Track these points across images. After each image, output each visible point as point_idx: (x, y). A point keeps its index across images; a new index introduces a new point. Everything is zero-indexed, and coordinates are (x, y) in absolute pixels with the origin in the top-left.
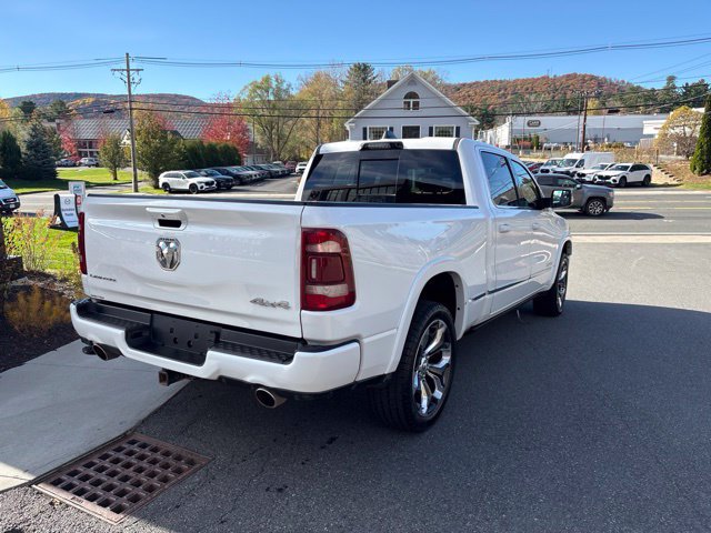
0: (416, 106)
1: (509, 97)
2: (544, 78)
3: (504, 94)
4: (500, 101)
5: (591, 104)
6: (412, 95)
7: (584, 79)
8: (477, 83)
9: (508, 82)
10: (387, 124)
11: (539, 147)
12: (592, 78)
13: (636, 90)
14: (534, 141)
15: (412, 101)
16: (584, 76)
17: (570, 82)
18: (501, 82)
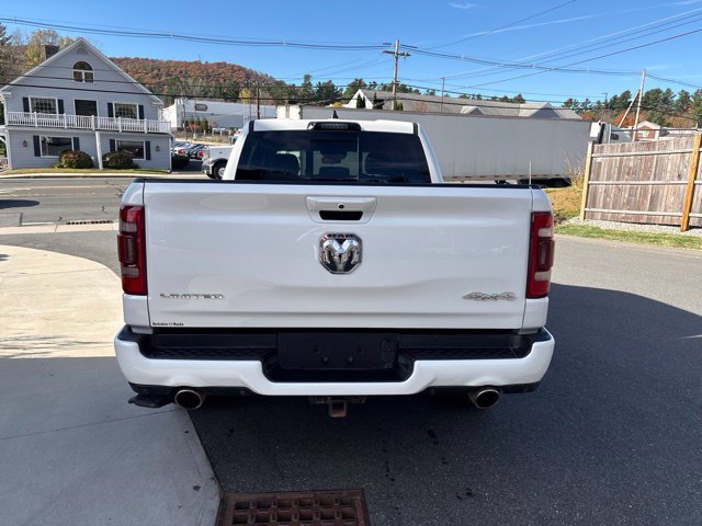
0: (89, 78)
1: (163, 78)
2: (196, 63)
3: (158, 75)
4: (154, 81)
5: (244, 93)
6: (82, 65)
7: (234, 69)
8: (126, 59)
9: (161, 62)
10: (55, 96)
11: (209, 131)
12: (240, 69)
13: (280, 84)
14: (204, 124)
15: (83, 72)
16: (233, 66)
17: (221, 70)
18: (153, 61)
